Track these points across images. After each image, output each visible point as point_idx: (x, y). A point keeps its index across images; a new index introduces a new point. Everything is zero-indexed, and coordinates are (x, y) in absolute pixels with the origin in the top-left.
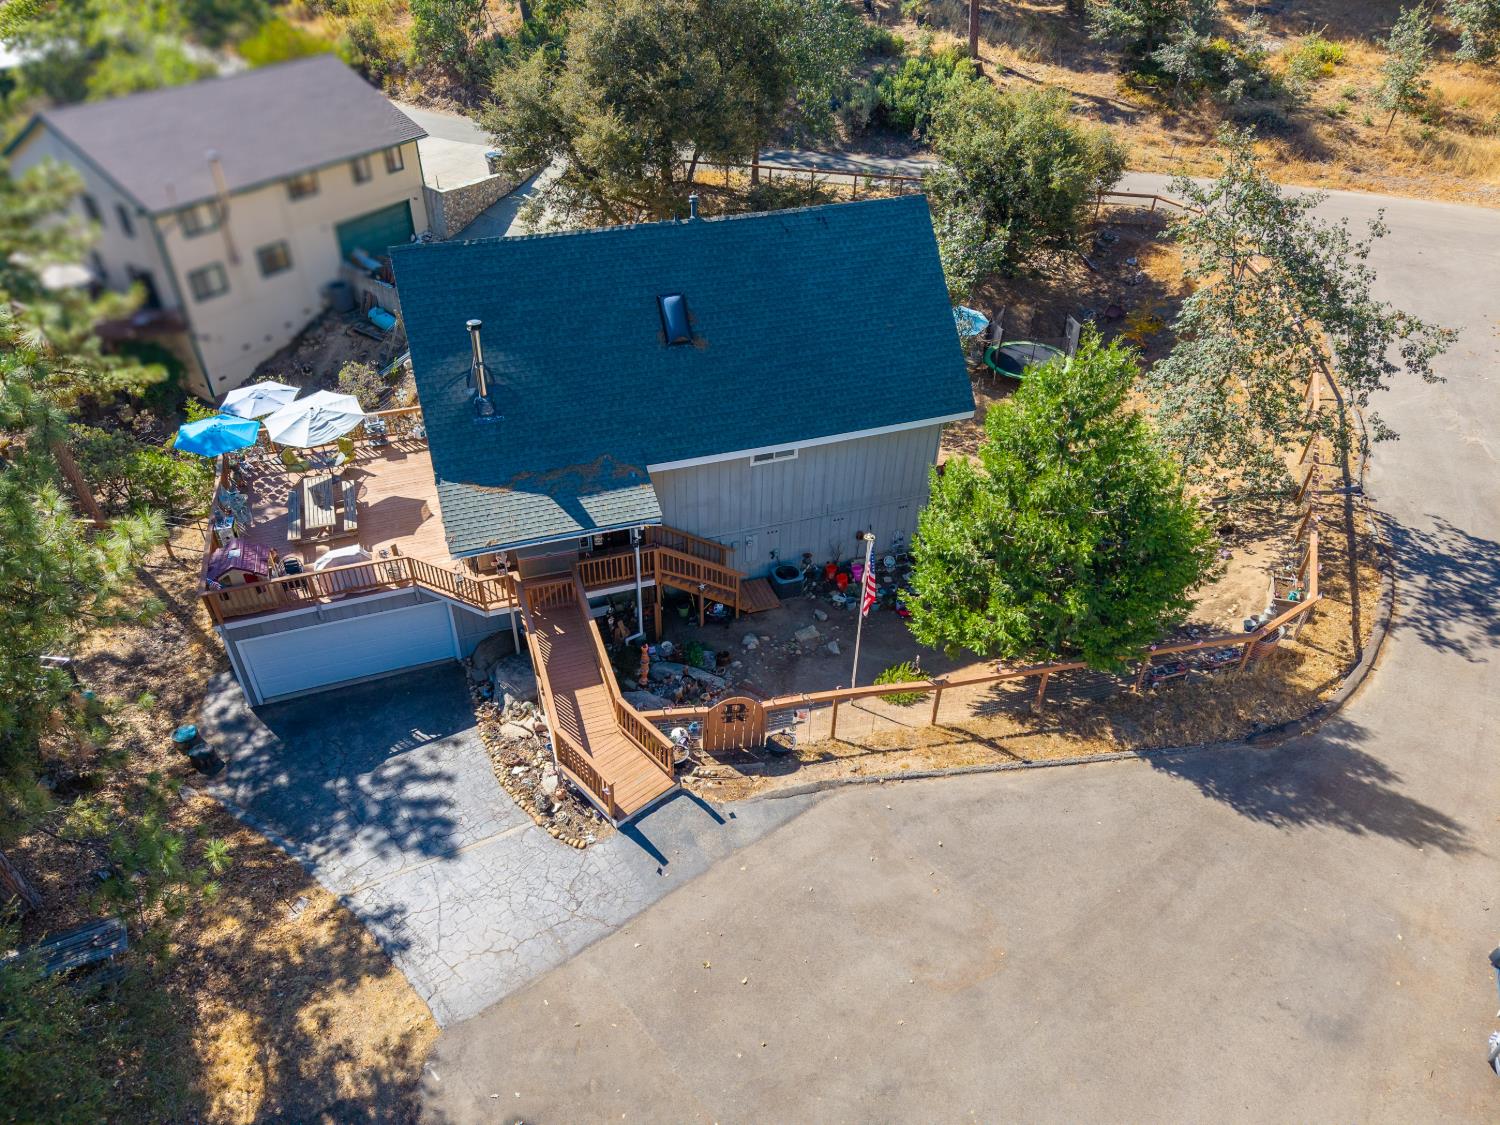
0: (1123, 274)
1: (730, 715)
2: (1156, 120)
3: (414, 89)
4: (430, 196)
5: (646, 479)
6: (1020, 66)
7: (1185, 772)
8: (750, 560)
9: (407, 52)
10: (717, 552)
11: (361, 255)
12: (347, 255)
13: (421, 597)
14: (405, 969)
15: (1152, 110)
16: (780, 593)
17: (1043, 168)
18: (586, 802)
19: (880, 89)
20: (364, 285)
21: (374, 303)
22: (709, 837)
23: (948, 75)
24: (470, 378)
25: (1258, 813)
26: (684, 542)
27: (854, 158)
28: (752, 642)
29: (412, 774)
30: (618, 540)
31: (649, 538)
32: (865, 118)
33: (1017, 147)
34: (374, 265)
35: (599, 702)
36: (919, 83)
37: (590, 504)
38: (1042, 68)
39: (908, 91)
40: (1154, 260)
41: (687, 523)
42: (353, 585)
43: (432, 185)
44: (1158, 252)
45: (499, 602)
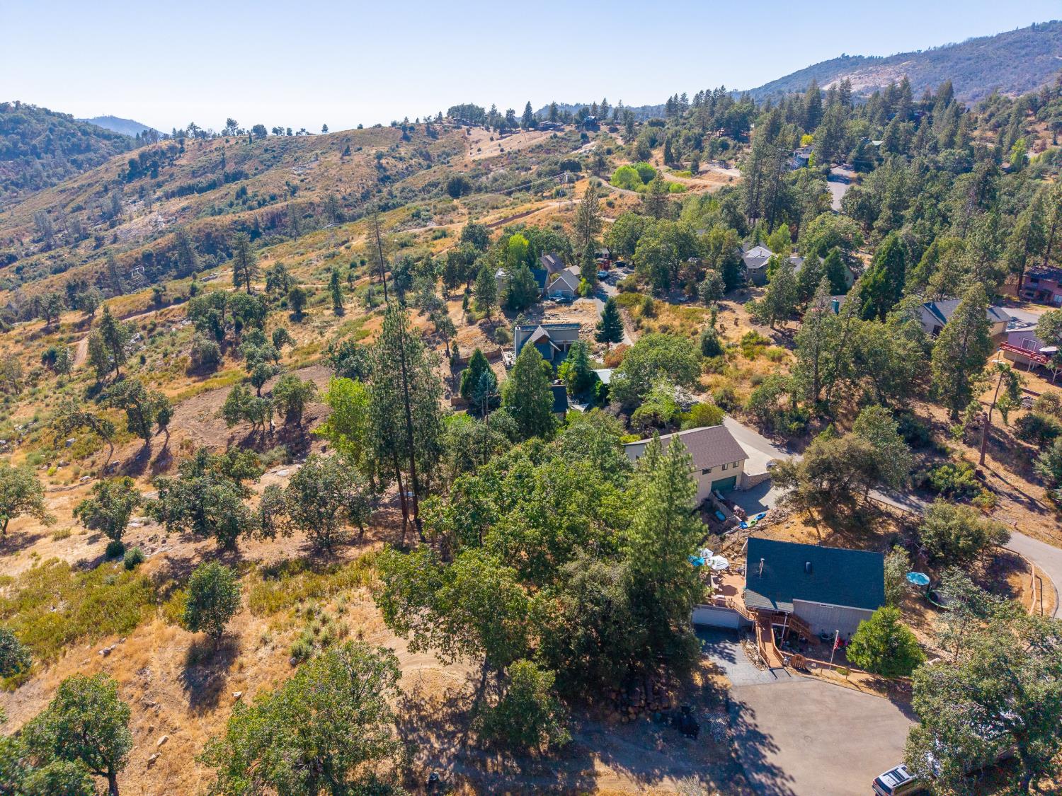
0: (1000, 579)
1: (798, 659)
2: (1054, 515)
3: (743, 418)
4: (744, 475)
5: (792, 602)
6: (1002, 473)
7: (898, 706)
8: (816, 630)
9: (745, 403)
10: (806, 624)
11: (717, 492)
12: (713, 490)
13: (734, 611)
14: (726, 676)
15: (1054, 511)
16: (823, 641)
17: (958, 538)
18: (763, 663)
19: (929, 474)
20: (716, 502)
21: (718, 509)
22: (787, 678)
23: (961, 475)
24: (759, 569)
25: (910, 718)
26: (799, 619)
27: (912, 498)
28: (810, 650)
29: (726, 648)
30: (782, 614)
31: (789, 615)
32: (919, 483)
33: (950, 528)
34: (722, 497)
35: (770, 647)
36: (946, 476)
37: (778, 604)
38: (1013, 476)
39: (941, 478)
40: (1013, 577)
41: (800, 614)
42: (721, 604)
43: (745, 472)
44: (1015, 574)
45: (751, 618)
